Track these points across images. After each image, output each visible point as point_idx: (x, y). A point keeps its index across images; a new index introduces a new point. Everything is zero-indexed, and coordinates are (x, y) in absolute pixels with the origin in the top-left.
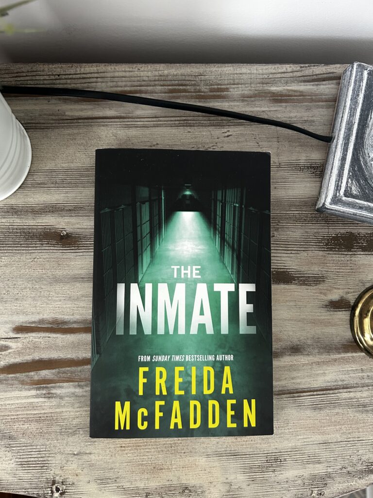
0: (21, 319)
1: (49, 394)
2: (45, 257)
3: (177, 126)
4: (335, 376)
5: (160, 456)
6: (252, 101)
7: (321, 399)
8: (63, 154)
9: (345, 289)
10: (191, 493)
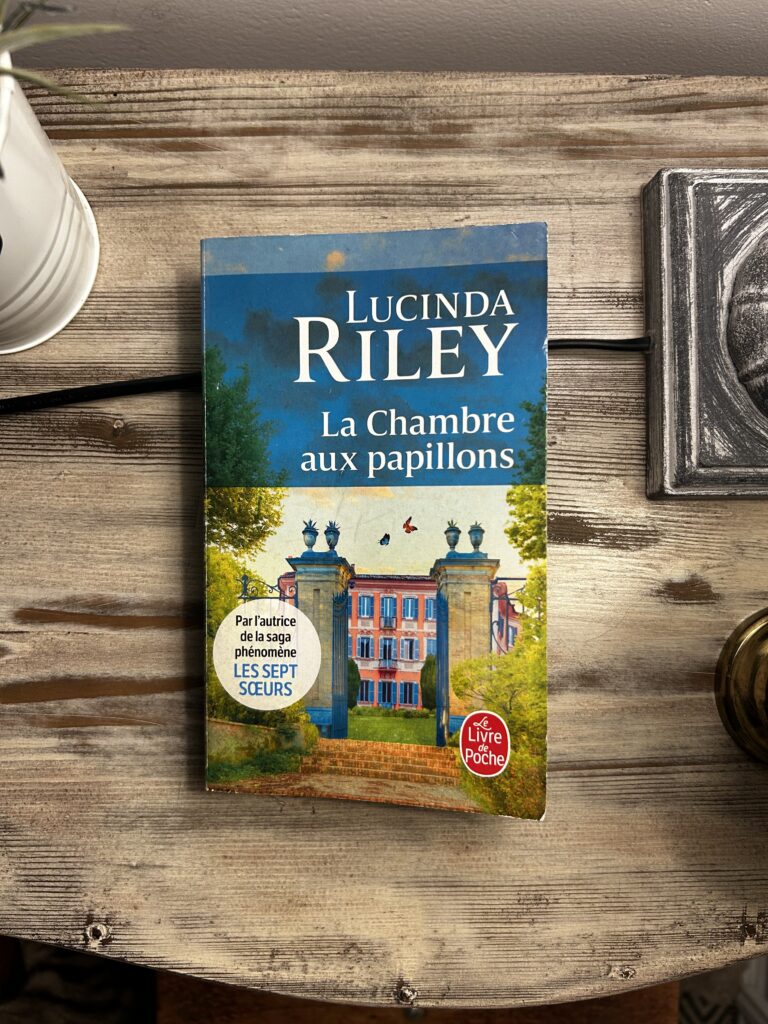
0: (30, 595)
1: (83, 745)
2: (80, 472)
3: (360, 205)
4: (669, 737)
5: (301, 879)
6: (521, 154)
7: (637, 782)
8: (121, 260)
9: (702, 558)
10: (362, 956)
